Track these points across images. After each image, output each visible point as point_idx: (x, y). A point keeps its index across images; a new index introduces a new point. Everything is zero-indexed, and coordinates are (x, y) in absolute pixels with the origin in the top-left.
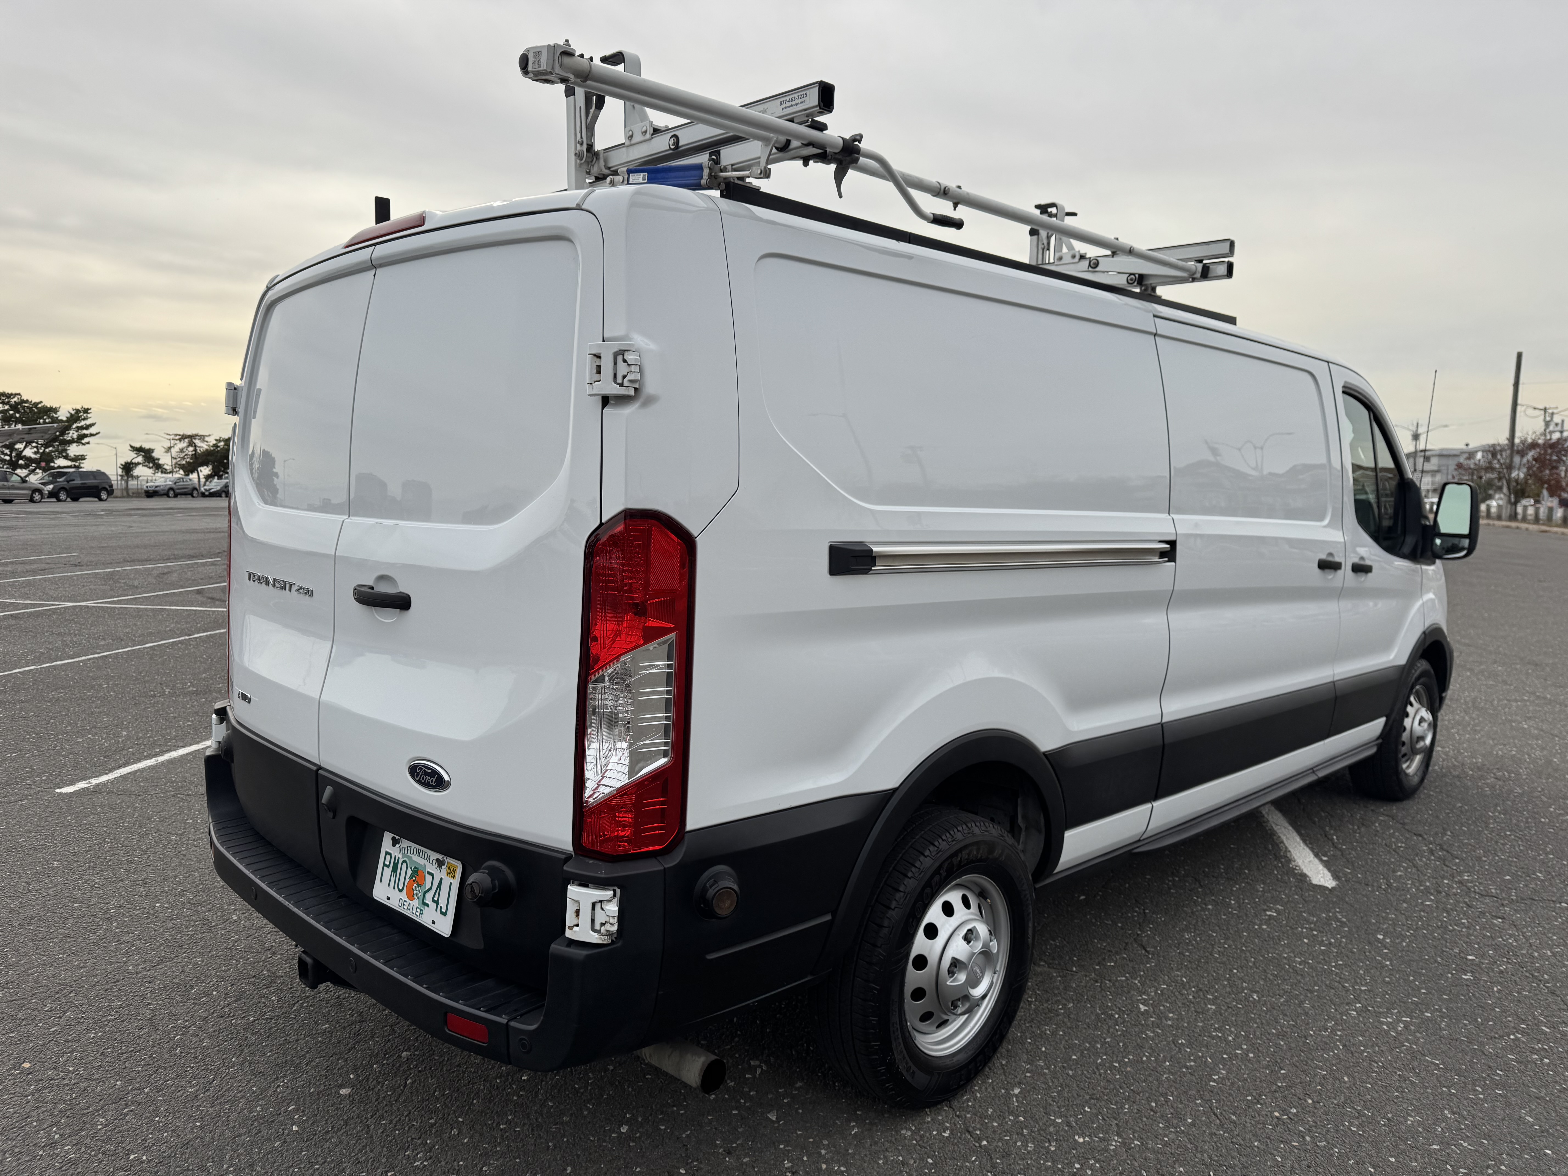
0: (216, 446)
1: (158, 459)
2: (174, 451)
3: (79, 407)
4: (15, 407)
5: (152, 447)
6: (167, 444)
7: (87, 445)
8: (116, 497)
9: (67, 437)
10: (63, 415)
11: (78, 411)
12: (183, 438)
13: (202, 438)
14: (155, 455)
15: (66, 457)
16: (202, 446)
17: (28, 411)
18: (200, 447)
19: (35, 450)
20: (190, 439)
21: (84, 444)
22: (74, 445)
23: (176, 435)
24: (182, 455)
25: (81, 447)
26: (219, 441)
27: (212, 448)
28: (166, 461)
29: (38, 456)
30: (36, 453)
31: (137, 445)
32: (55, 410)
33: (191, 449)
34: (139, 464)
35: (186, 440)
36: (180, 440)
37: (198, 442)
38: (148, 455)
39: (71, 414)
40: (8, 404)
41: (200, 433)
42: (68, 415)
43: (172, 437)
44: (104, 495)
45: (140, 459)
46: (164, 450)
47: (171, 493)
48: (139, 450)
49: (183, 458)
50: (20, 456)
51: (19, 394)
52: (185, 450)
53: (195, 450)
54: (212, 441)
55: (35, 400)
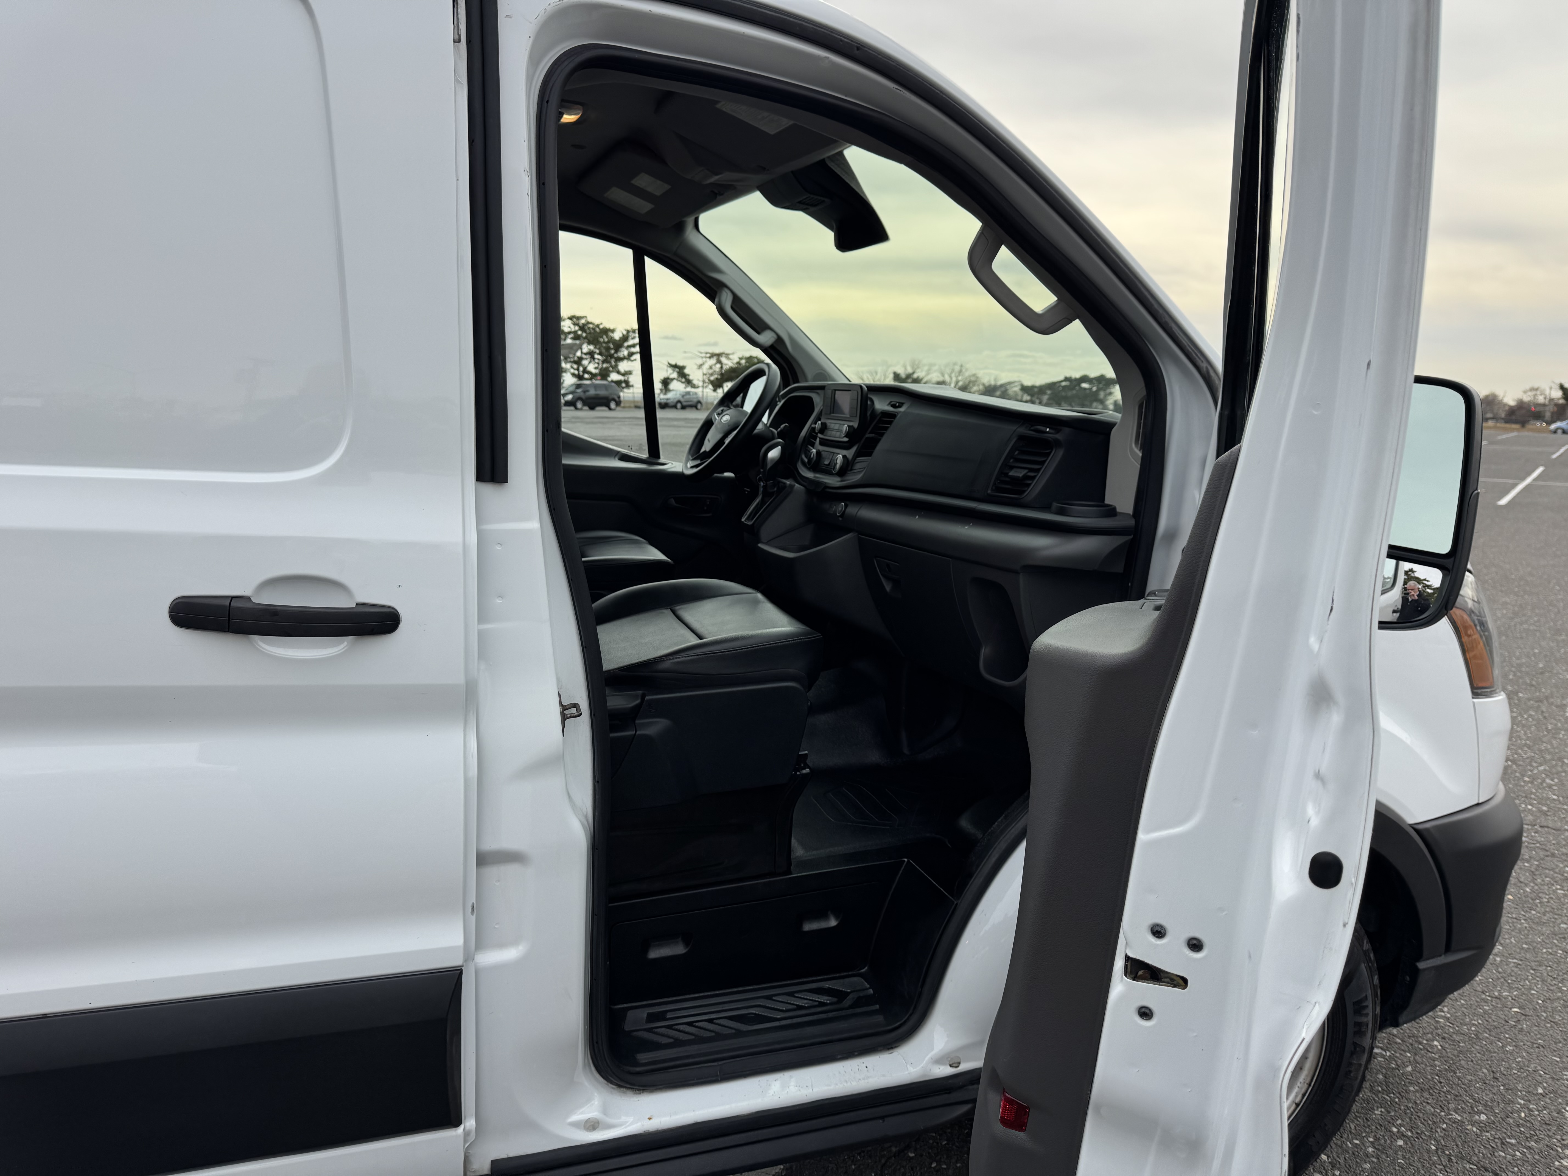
0: (738, 363)
1: (689, 375)
2: (706, 367)
3: (629, 329)
4: (582, 328)
5: (685, 364)
6: (700, 361)
7: (635, 361)
8: (624, 407)
9: (621, 354)
10: (617, 336)
11: (628, 332)
12: (712, 355)
13: (727, 356)
14: (686, 371)
15: (618, 372)
16: (728, 364)
17: (592, 331)
18: (726, 365)
19: (596, 365)
20: (718, 356)
21: (632, 361)
22: (625, 361)
23: (707, 353)
24: (711, 371)
25: (630, 362)
26: (741, 359)
27: (736, 366)
28: (696, 376)
29: (597, 371)
30: (596, 368)
31: (673, 363)
32: (613, 331)
33: (718, 366)
34: (674, 379)
35: (715, 358)
36: (710, 358)
37: (723, 360)
38: (680, 371)
39: (623, 335)
40: (577, 325)
41: (726, 352)
42: (621, 335)
43: (704, 355)
44: (613, 405)
45: (675, 375)
46: (696, 367)
47: (679, 406)
48: (674, 367)
49: (712, 375)
50: (585, 371)
51: (586, 317)
52: (713, 367)
53: (722, 367)
54: (735, 359)
55: (597, 322)
